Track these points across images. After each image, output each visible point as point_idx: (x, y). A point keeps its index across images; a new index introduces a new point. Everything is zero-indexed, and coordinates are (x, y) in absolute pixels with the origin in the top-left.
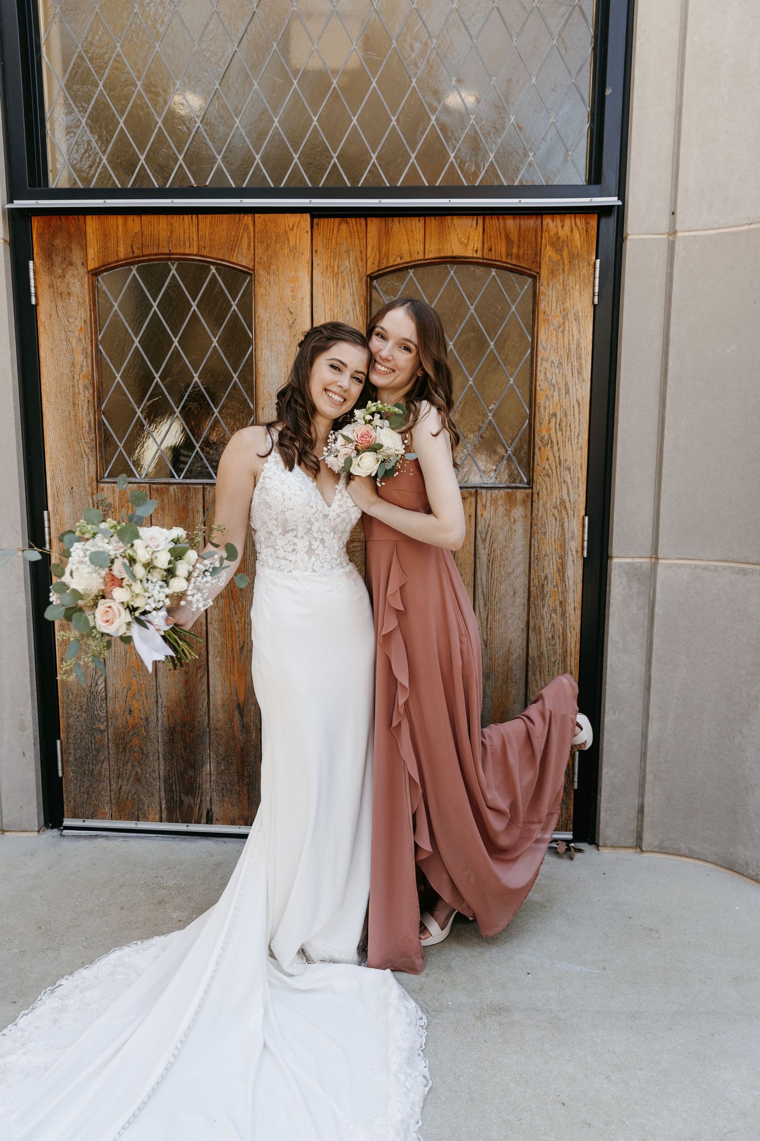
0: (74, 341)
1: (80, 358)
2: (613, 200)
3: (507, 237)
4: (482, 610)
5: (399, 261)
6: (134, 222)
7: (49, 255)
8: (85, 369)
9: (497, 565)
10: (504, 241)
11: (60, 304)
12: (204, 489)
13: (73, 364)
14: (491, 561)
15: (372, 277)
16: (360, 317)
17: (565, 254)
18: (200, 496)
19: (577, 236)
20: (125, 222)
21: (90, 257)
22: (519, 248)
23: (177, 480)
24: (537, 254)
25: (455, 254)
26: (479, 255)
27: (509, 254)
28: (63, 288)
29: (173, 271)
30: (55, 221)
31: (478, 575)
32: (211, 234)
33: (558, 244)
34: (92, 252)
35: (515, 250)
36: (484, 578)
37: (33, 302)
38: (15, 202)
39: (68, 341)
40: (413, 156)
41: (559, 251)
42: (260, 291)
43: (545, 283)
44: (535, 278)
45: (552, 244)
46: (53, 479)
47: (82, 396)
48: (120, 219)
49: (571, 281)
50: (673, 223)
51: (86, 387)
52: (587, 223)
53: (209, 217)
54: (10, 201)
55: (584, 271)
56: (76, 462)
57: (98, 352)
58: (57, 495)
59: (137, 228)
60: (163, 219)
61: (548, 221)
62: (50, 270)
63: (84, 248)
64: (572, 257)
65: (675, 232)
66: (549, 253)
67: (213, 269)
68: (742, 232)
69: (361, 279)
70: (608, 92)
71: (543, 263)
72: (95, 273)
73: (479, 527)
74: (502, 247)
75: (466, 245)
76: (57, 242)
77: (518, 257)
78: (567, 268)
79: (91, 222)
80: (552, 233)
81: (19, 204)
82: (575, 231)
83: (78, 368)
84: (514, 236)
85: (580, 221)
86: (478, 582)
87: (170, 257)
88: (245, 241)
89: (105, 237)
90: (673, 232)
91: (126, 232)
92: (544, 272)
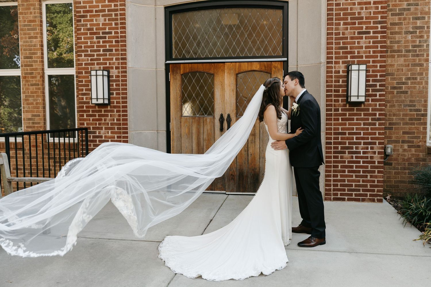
0: (177, 88)
1: (178, 91)
2: (286, 59)
3: (265, 66)
4: (261, 143)
5: (243, 71)
6: (190, 65)
7: (173, 71)
8: (179, 94)
9: (264, 133)
10: (264, 67)
11: (175, 81)
12: (203, 118)
13: (177, 93)
14: (263, 133)
15: (237, 74)
16: (235, 82)
17: (277, 69)
18: (202, 119)
19: (279, 66)
20: (189, 65)
21: (181, 72)
22: (267, 68)
23: (197, 116)
24: (271, 69)
25: (254, 69)
26: (259, 70)
27: (265, 69)
28: (175, 78)
29: (198, 74)
30: (174, 65)
31: (260, 136)
32: (205, 67)
33: (275, 67)
34: (182, 71)
35: (266, 69)
36: (262, 136)
37: (170, 81)
38: (167, 61)
39: (176, 88)
40: (246, 50)
41: (275, 69)
42: (215, 78)
43: (273, 75)
44: (271, 74)
45: (274, 67)
46: (172, 116)
47: (178, 99)
48: (188, 64)
49: (278, 74)
50: (297, 63)
51: (179, 97)
52: (281, 63)
53: (205, 64)
54: (166, 62)
55: (281, 73)
56: (177, 112)
57: (182, 90)
58: (173, 119)
59: (191, 66)
60: (196, 64)
61: (273, 63)
62: (173, 74)
63: (180, 70)
64: (278, 70)
65: (298, 66)
66: (273, 69)
67: (206, 74)
68: (310, 66)
69: (235, 75)
70: (284, 38)
71: (272, 72)
72: (182, 75)
73: (260, 125)
74: (264, 68)
75: (256, 68)
76: (175, 69)
77: (267, 70)
78: (277, 72)
79: (182, 65)
80: (274, 65)
81: (168, 62)
82: (279, 65)
83: (178, 93)
84: (266, 66)
85: (279, 63)
86: (260, 137)
87: (197, 72)
88: (212, 68)
89: (184, 68)
90: (297, 65)
91: (189, 67)
92: (273, 73)
